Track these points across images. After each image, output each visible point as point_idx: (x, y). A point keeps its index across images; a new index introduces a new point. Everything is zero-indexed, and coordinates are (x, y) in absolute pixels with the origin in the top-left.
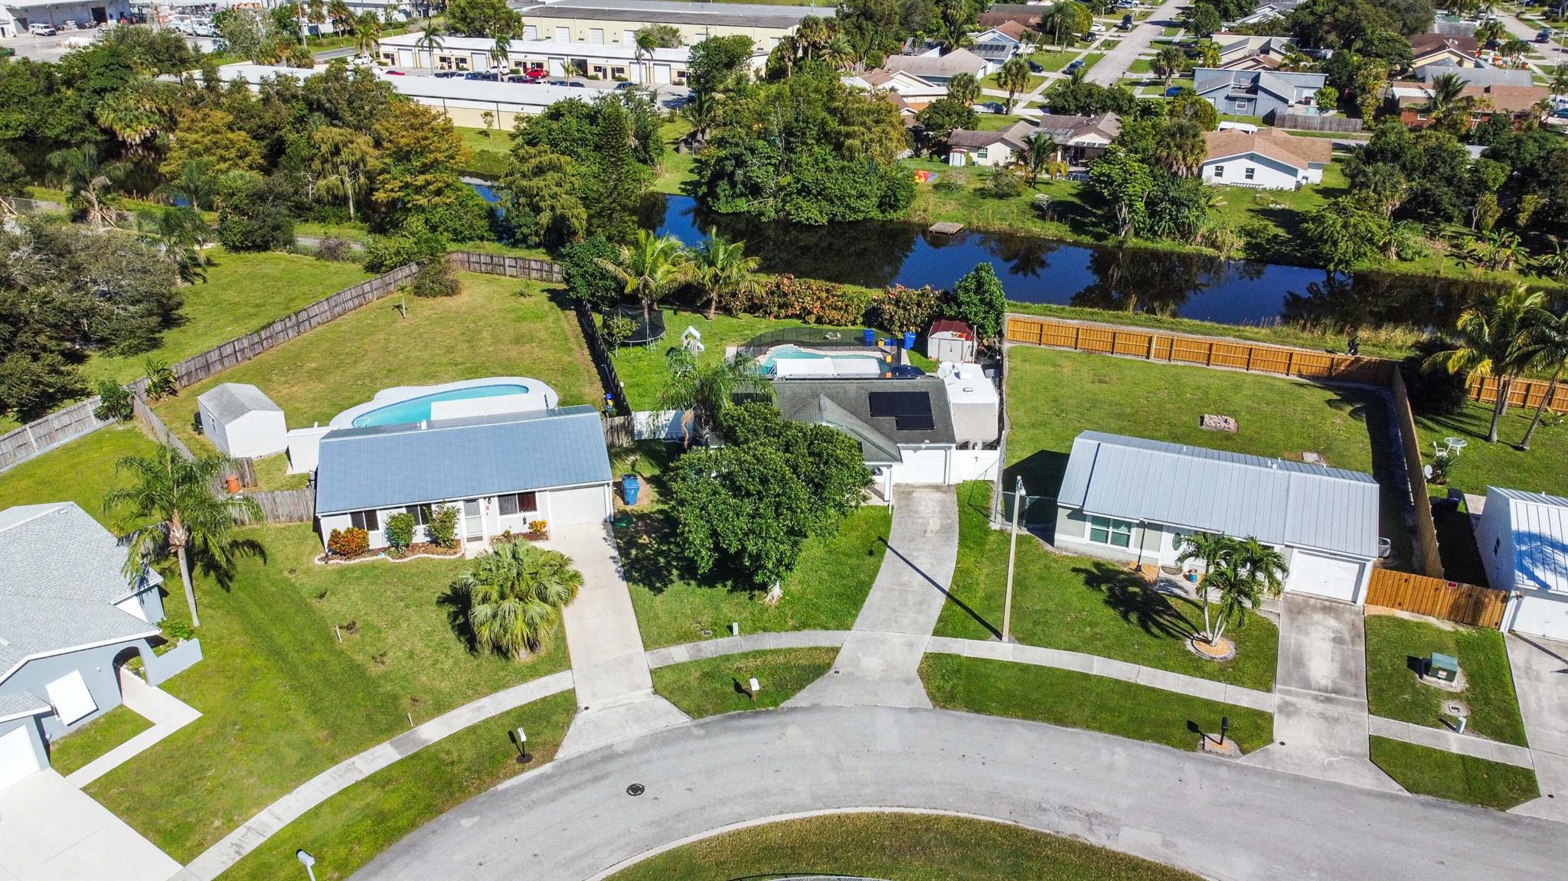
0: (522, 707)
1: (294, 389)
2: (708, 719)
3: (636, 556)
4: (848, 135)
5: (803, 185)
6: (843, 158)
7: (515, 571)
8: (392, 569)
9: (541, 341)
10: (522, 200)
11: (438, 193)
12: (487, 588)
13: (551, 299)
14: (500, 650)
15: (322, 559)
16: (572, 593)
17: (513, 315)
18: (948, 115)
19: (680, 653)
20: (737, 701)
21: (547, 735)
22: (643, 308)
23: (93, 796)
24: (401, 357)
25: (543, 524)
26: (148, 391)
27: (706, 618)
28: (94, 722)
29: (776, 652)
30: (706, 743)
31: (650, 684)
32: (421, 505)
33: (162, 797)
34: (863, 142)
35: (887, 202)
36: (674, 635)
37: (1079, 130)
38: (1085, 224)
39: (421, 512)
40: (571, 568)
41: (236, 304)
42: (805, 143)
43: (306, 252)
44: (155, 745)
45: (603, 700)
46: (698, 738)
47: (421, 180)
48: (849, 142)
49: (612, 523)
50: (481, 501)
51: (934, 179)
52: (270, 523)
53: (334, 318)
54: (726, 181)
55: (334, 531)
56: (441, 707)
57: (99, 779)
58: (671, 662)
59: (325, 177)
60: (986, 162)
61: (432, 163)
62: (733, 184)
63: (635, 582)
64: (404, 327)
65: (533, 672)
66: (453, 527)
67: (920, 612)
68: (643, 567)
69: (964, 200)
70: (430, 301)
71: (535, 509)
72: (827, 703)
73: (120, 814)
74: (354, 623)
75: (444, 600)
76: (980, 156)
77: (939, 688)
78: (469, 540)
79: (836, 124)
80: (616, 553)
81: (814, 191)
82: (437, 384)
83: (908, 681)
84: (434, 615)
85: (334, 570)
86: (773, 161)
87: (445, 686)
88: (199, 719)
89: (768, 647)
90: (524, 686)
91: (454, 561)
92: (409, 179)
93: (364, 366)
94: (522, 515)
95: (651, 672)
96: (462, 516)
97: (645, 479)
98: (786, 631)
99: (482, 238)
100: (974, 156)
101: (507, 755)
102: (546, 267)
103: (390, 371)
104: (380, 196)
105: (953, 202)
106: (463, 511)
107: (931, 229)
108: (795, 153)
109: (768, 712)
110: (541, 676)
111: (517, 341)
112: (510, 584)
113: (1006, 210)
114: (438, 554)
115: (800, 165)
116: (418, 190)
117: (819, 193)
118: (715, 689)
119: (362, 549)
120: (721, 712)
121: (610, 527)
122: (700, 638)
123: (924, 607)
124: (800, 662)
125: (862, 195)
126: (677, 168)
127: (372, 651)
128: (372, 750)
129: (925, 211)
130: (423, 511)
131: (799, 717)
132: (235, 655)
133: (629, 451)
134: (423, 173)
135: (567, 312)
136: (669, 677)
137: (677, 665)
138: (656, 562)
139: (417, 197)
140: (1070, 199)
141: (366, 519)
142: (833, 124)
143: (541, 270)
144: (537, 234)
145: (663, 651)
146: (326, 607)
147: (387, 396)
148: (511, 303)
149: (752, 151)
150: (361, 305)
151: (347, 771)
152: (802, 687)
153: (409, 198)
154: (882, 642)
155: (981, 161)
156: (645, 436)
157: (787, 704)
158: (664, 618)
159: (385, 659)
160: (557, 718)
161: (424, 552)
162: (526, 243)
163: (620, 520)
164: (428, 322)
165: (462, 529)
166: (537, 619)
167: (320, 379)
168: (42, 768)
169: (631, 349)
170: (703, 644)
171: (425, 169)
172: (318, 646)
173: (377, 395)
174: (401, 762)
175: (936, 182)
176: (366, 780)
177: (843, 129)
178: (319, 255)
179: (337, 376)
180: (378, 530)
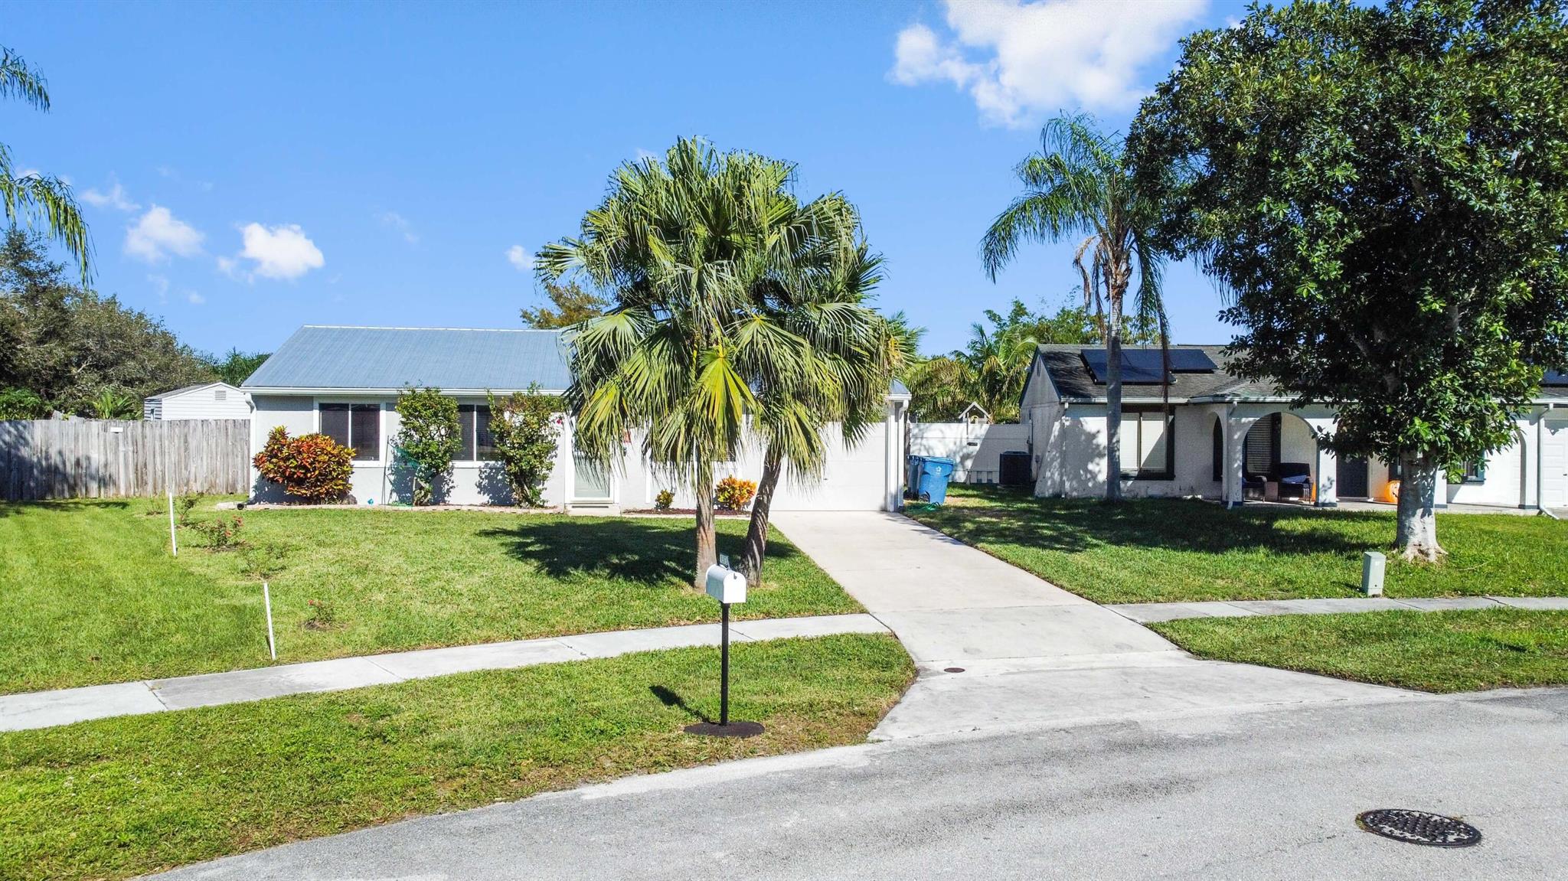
19: (1222, 610)
25: (748, 487)
49: (901, 510)
55: (278, 430)
78: (579, 507)
85: (249, 511)
90: (711, 626)
91: (537, 515)
110: (769, 616)
121: (897, 514)
141: (353, 424)
145: (1160, 606)
163: (917, 508)
165: (565, 482)
180: (377, 458)
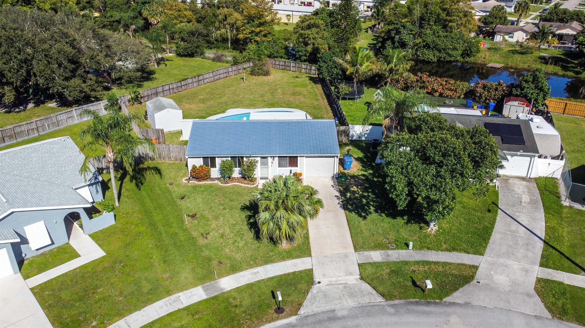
0: (281, 276)
1: (191, 106)
2: (396, 302)
3: (350, 196)
4: (450, 21)
5: (427, 44)
6: (447, 32)
7: (285, 194)
8: (219, 189)
9: (304, 95)
10: (301, 40)
11: (265, 36)
12: (268, 202)
13: (310, 80)
14: (273, 240)
15: (186, 180)
16: (316, 212)
17: (292, 85)
18: (496, 18)
19: (376, 256)
20: (414, 292)
21: (294, 297)
22: (354, 83)
23: (35, 294)
24: (241, 97)
25: (300, 174)
26: (129, 101)
27: (392, 236)
28: (51, 251)
29: (436, 263)
30: (395, 319)
31: (359, 273)
32: (238, 157)
33: (70, 301)
34: (457, 24)
35: (466, 53)
36: (373, 244)
37: (559, 28)
38: (569, 67)
39: (238, 160)
40: (316, 197)
41: (176, 74)
42: (429, 25)
43: (209, 59)
44: (76, 269)
45: (330, 279)
46: (390, 314)
47: (258, 30)
48: (450, 24)
49: (337, 178)
50: (269, 158)
51: (487, 46)
52: (167, 161)
53: (215, 81)
54: (390, 41)
55: (194, 166)
56: (234, 269)
57: (41, 284)
58: (371, 261)
59: (220, 30)
60: (513, 40)
61: (263, 23)
62: (393, 43)
63: (350, 211)
64: (244, 86)
65: (289, 255)
66: (254, 170)
67: (528, 250)
68: (354, 203)
69: (504, 55)
70: (257, 77)
71: (297, 166)
72: (475, 303)
73: (44, 309)
74: (196, 215)
75: (245, 208)
76: (510, 37)
77: (553, 304)
78: (261, 178)
79: (445, 15)
80: (338, 194)
81: (432, 46)
82: (255, 108)
83: (529, 295)
84: (238, 215)
85: (191, 186)
86: (413, 32)
87: (238, 256)
88: (103, 257)
89: (431, 259)
90: (283, 263)
91: (252, 188)
92: (253, 29)
93: (224, 99)
94: (290, 168)
95: (359, 265)
96: (259, 165)
97: (354, 158)
98: (442, 251)
99: (281, 57)
100: (507, 37)
101: (269, 306)
102: (309, 68)
103: (235, 102)
104: (241, 36)
105: (498, 55)
106: (259, 162)
107: (488, 66)
108: (424, 29)
109: (435, 303)
110: (293, 258)
111: (294, 94)
112: (281, 201)
113: (526, 59)
114: (244, 184)
115: (426, 34)
116: (257, 34)
117: (434, 47)
118: (399, 282)
119: (207, 177)
120: (405, 299)
121: (336, 180)
122: (388, 248)
123: (530, 247)
124: (453, 272)
125: (455, 49)
126: (367, 38)
127: (202, 231)
128: (191, 290)
129: (484, 58)
130: (239, 160)
131: (458, 310)
132: (132, 224)
133: (346, 145)
134: (259, 27)
135: (317, 85)
136: (370, 270)
137: (375, 263)
138: (361, 201)
139: (256, 37)
140: (559, 56)
141: (210, 161)
142: (443, 15)
143: (306, 69)
144: (305, 55)
145: (366, 253)
146: (184, 204)
147: (231, 112)
148: (292, 80)
149: (404, 27)
150: (227, 77)
151: (175, 301)
152: (456, 289)
153: (253, 37)
154: (506, 266)
155: (510, 40)
156: (355, 138)
157: (447, 299)
158: (366, 233)
159: (208, 236)
160: (302, 286)
161: (238, 182)
162: (300, 59)
163: (341, 177)
164: (254, 85)
165: (258, 172)
166: (295, 224)
167: (203, 103)
168: (15, 273)
169: (347, 101)
170: (390, 252)
171: (261, 25)
172: (174, 225)
173: (227, 111)
174: (206, 301)
175: (489, 47)
176: (184, 309)
177: (448, 18)
178: (214, 60)
179: (212, 102)
180: (216, 168)
